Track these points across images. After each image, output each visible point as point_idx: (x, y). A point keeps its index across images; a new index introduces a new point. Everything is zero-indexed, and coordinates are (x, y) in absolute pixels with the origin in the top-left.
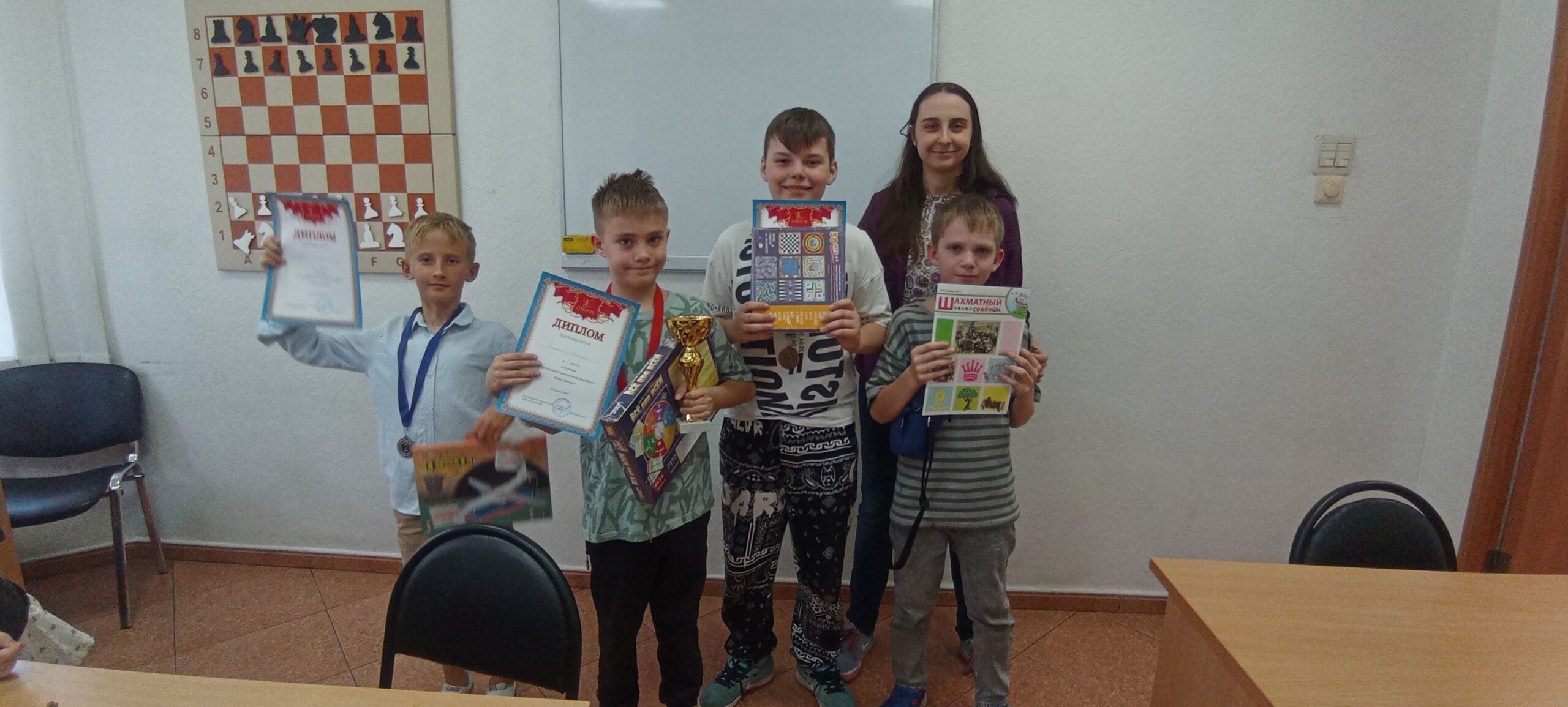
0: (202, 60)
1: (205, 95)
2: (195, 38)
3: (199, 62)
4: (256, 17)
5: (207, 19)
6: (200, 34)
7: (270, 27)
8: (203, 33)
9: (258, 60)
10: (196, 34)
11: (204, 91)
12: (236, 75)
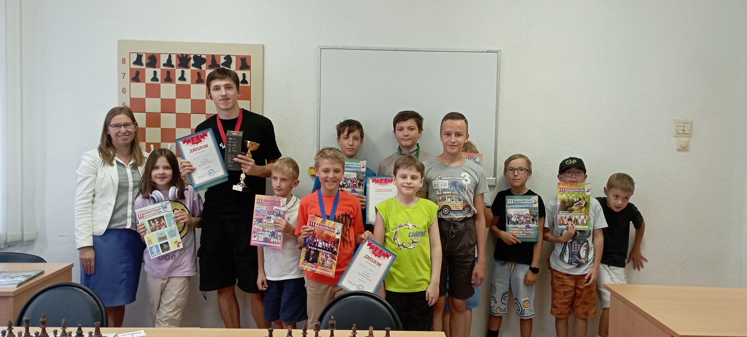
0: (125, 74)
1: (124, 92)
2: (123, 63)
3: (124, 75)
4: (159, 54)
5: (131, 54)
6: (125, 61)
7: (169, 60)
8: (127, 61)
9: (159, 76)
10: (124, 61)
11: (124, 89)
12: (144, 81)
